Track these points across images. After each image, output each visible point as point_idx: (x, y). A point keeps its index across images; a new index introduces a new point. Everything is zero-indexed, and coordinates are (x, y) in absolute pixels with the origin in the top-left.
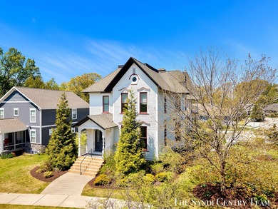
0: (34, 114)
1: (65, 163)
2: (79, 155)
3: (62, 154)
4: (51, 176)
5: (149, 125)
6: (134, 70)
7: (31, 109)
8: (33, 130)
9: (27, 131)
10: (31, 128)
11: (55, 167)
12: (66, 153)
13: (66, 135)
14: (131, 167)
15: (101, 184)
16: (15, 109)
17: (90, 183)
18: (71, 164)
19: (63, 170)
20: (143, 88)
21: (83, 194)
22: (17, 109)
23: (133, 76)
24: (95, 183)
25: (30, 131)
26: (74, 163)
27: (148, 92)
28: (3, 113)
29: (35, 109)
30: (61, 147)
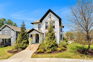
0: (13, 33)
1: (23, 46)
2: (29, 44)
3: (22, 43)
4: (16, 51)
5: (56, 32)
6: (50, 14)
7: (12, 31)
8: (12, 38)
9: (10, 39)
10: (11, 38)
11: (19, 48)
12: (24, 43)
13: (24, 36)
14: (52, 45)
15: (40, 53)
16: (6, 32)
17: (35, 53)
18: (26, 47)
19: (22, 49)
20: (54, 20)
21: (32, 57)
22: (7, 32)
23: (50, 16)
24: (37, 52)
25: (11, 39)
26: (27, 46)
27: (55, 21)
28: (1, 33)
29: (13, 31)
30: (22, 40)
